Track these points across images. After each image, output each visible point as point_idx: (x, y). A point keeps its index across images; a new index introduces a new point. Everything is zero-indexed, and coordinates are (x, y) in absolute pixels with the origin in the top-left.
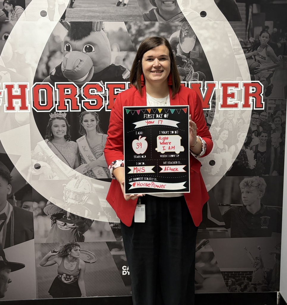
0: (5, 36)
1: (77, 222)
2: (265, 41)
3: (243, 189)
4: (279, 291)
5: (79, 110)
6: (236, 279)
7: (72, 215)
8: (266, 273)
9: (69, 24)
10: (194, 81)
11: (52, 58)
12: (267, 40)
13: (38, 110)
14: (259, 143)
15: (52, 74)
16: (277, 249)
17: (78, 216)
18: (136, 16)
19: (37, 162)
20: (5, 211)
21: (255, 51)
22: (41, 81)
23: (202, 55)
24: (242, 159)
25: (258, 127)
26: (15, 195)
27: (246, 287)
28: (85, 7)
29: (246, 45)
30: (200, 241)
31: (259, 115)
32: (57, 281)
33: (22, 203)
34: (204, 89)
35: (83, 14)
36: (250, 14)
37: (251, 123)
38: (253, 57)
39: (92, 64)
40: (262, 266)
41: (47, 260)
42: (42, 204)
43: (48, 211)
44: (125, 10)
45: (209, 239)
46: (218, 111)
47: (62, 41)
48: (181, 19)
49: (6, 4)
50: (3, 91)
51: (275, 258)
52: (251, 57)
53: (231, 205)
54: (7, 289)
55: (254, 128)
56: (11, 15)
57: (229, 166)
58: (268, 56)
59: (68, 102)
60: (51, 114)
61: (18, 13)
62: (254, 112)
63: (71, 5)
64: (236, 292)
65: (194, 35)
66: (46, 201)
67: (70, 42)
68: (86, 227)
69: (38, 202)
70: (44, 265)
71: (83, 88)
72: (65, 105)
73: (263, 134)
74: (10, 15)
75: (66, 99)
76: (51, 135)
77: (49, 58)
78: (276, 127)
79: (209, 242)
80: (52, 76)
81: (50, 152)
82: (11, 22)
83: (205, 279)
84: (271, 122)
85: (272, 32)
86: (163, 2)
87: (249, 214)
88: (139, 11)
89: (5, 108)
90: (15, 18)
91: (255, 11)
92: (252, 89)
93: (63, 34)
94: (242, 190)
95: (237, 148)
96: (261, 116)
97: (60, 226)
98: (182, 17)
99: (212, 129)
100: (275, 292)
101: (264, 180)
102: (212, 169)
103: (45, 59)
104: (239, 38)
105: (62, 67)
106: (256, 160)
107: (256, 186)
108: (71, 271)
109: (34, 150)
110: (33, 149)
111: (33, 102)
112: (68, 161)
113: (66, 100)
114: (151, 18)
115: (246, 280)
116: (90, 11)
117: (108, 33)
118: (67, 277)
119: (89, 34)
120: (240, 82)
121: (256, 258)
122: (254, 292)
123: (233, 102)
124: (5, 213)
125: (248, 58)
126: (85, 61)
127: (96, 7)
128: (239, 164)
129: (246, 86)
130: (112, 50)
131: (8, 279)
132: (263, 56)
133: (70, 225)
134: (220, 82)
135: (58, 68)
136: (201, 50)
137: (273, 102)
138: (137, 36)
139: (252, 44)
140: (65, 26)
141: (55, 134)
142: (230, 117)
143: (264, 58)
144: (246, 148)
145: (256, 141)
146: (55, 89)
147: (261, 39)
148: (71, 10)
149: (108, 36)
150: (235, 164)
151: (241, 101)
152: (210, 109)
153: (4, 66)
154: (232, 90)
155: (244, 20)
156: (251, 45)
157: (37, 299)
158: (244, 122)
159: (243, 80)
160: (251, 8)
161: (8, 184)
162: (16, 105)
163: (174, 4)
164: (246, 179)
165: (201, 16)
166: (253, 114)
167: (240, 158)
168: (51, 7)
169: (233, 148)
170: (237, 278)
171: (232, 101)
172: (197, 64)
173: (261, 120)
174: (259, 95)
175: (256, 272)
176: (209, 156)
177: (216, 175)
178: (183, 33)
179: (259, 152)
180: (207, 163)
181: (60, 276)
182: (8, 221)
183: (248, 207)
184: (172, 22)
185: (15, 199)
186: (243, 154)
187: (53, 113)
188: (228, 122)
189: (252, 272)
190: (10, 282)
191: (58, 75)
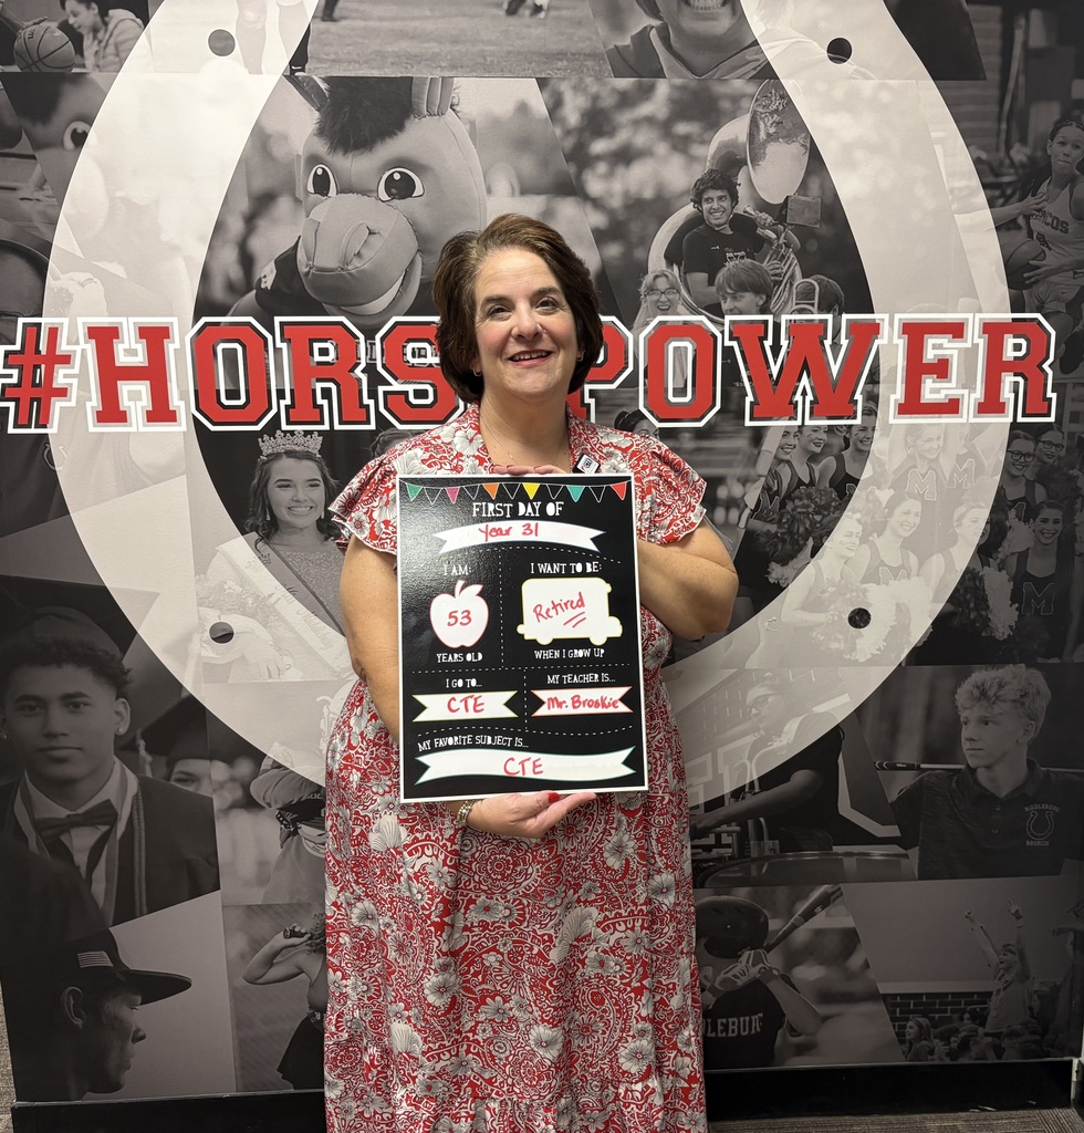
0: (74, 133)
2: (1069, 160)
3: (966, 708)
4: (1078, 1055)
5: (368, 422)
6: (932, 1019)
8: (1035, 997)
9: (323, 86)
10: (801, 311)
11: (262, 224)
12: (1078, 155)
13: (214, 424)
14: (1031, 544)
15: (263, 286)
18: (582, 57)
19: (219, 617)
20: (110, 792)
21: (1030, 200)
22: (223, 310)
23: (833, 212)
24: (968, 603)
25: (1030, 485)
26: (143, 738)
27: (965, 1046)
28: (381, 19)
29: (997, 175)
30: (812, 890)
31: (1037, 441)
32: (308, 1033)
33: (171, 765)
34: (836, 346)
35: (374, 47)
36: (1017, 51)
37: (1006, 471)
38: (1021, 221)
39: (414, 245)
40: (1024, 976)
41: (270, 961)
42: (244, 767)
43: (268, 794)
44: (540, 30)
45: (841, 885)
46: (888, 427)
47: (299, 156)
48: (754, 69)
49: (71, 4)
50: (78, 349)
51: (1070, 948)
52: (1014, 221)
53: (923, 766)
54: (132, 1060)
55: (1016, 492)
56: (95, 48)
57: (919, 628)
58: (1078, 217)
59: (326, 393)
60: (266, 437)
61: (120, 39)
62: (1020, 432)
63: (329, 9)
64: (932, 1060)
65: (803, 135)
66: (257, 756)
67: (329, 158)
69: (230, 760)
70: (260, 981)
71: (382, 339)
72: (315, 406)
73: (1047, 513)
74: (89, 47)
75: (319, 380)
76: (269, 519)
77: (251, 220)
79: (842, 894)
80: (261, 293)
81: (265, 581)
82: (95, 76)
83: (825, 1019)
84: (1078, 467)
87: (985, 798)
88: (594, 38)
89: (91, 417)
90: (111, 58)
91: (1038, 39)
92: (1015, 344)
93: (301, 124)
94: (963, 715)
95: (950, 566)
96: (1041, 444)
97: (312, 845)
98: (758, 60)
99: (864, 495)
100: (1066, 1058)
101: (1042, 677)
102: (857, 641)
103: (236, 226)
104: (972, 148)
105: (301, 256)
106: (1017, 605)
107: (1014, 698)
109: (205, 573)
110: (201, 566)
111: (196, 392)
112: (334, 615)
113: (319, 386)
114: (639, 63)
115: (966, 1021)
116: (402, 35)
117: (472, 124)
119: (400, 127)
120: (970, 316)
121: (1005, 946)
122: (992, 1059)
123: (944, 393)
124: (109, 800)
125: (1003, 227)
126: (385, 235)
127: (427, 18)
129: (994, 332)
130: (489, 191)
131: (134, 1029)
132: (1058, 219)
134: (897, 316)
135: (287, 262)
136: (829, 194)
138: (586, 135)
139: (1021, 171)
140: (306, 93)
141: (282, 513)
142: (929, 451)
143: (1062, 226)
144: (985, 563)
145: (1020, 536)
146: (276, 341)
147: (1055, 150)
148: (328, 31)
149: (473, 134)
150: (941, 622)
151: (972, 389)
152: (858, 421)
153: (79, 253)
154: (940, 347)
155: (993, 76)
156: (1016, 173)
157: (239, 1094)
158: (980, 470)
159: (980, 311)
160: (1020, 27)
161: (117, 699)
162: (131, 404)
163: (727, 10)
164: (981, 675)
165: (831, 59)
166: (1012, 438)
167: (962, 600)
168: (250, 15)
169: (936, 563)
170: (937, 1016)
171: (937, 391)
172: (813, 246)
173: (1040, 460)
174: (1040, 366)
175: (1002, 993)
176: (849, 596)
177: (873, 661)
178: (762, 125)
179: (1030, 577)
180: (840, 617)
181: (318, 1016)
182: (121, 828)
183: (982, 776)
184: (719, 79)
185: (146, 750)
186: (971, 584)
187: (272, 435)
188: (922, 467)
189: (989, 994)
190: (138, 1038)
191: (285, 289)
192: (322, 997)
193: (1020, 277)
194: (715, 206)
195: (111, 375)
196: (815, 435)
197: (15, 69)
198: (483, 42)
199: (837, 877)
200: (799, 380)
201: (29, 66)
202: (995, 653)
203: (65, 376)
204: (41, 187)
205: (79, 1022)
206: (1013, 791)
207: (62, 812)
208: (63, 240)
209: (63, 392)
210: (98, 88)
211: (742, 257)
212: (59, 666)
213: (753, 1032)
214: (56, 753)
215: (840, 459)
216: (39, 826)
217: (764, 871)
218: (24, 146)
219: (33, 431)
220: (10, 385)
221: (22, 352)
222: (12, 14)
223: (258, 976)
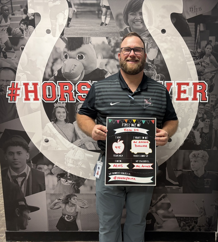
0: (22, 48)
1: (75, 179)
2: (209, 51)
4: (217, 231)
5: (74, 101)
6: (186, 222)
7: (71, 175)
8: (207, 219)
9: (67, 39)
11: (55, 64)
12: (211, 51)
13: (46, 101)
14: (204, 126)
15: (55, 75)
17: (75, 175)
18: (114, 33)
19: (46, 137)
20: (25, 171)
21: (202, 59)
23: (163, 62)
24: (191, 138)
25: (203, 114)
26: (32, 160)
27: (193, 228)
28: (77, 27)
29: (195, 54)
30: (161, 195)
31: (204, 106)
32: (62, 219)
33: (37, 166)
35: (76, 32)
36: (198, 31)
37: (198, 111)
38: (200, 63)
39: (83, 68)
40: (205, 214)
41: (55, 205)
42: (50, 167)
43: (55, 172)
44: (107, 28)
45: (167, 194)
46: (174, 103)
47: (62, 52)
48: (147, 35)
49: (21, 25)
50: (21, 87)
51: (214, 209)
52: (199, 63)
53: (183, 170)
54: (28, 223)
55: (200, 116)
56: (26, 33)
57: (182, 142)
58: (211, 62)
59: (67, 95)
60: (55, 104)
61: (30, 31)
62: (201, 104)
63: (68, 25)
64: (186, 231)
65: (157, 47)
66: (53, 164)
67: (68, 52)
68: (81, 183)
69: (48, 165)
70: (53, 209)
71: (77, 85)
72: (65, 98)
73: (207, 120)
75: (65, 93)
76: (56, 119)
77: (53, 63)
78: (216, 115)
79: (167, 196)
80: (55, 77)
81: (55, 131)
82: (26, 38)
83: (164, 221)
84: (213, 111)
86: (134, 23)
87: (196, 177)
88: (117, 29)
89: (23, 100)
90: (28, 34)
91: (202, 29)
92: (199, 87)
93: (63, 46)
94: (191, 160)
95: (187, 130)
96: (205, 107)
97: (63, 182)
98: (148, 33)
100: (214, 232)
101: (207, 153)
102: (169, 145)
103: (50, 64)
104: (190, 49)
105: (62, 70)
106: (201, 138)
107: (201, 157)
108: (71, 213)
109: (44, 129)
110: (43, 128)
111: (43, 95)
112: (68, 137)
113: (65, 94)
115: (193, 223)
116: (81, 29)
117: (94, 45)
118: (68, 217)
119: (81, 46)
120: (190, 81)
121: (201, 208)
122: (199, 231)
123: (185, 96)
124: (25, 172)
126: (78, 66)
127: (86, 26)
128: (189, 141)
129: (195, 85)
130: (97, 58)
131: (29, 217)
132: (207, 63)
133: (70, 182)
134: (176, 82)
135: (60, 71)
136: (162, 58)
137: (215, 96)
138: (115, 47)
139: (200, 54)
140: (64, 40)
141: (58, 118)
142: (182, 108)
143: (208, 64)
144: (194, 130)
145: (201, 124)
146: (57, 86)
147: (206, 50)
149: (94, 47)
150: (186, 141)
151: (191, 96)
153: (22, 70)
154: (184, 87)
155: (193, 36)
156: (199, 54)
157: (48, 231)
158: (193, 111)
159: (192, 80)
160: (198, 27)
161: (27, 153)
162: (31, 97)
163: (142, 24)
164: (194, 152)
165: (162, 33)
166: (199, 105)
167: (190, 137)
168: (54, 26)
169: (185, 130)
170: (187, 222)
171: (184, 96)
172: (159, 68)
173: (205, 110)
174: (204, 91)
175: (200, 217)
177: (172, 149)
178: (149, 45)
179: (203, 133)
181: (64, 216)
182: (27, 177)
183: (195, 172)
185: (32, 163)
186: (192, 134)
187: (56, 103)
188: (181, 111)
189: (198, 218)
190: (30, 219)
191: (59, 76)
192: (65, 212)
193: (200, 74)
195: (27, 92)
197: (11, 36)
198: (96, 31)
199: (166, 192)
201: (14, 36)
202: (197, 148)
203: (19, 92)
204: (15, 58)
205: (18, 215)
206: (202, 176)
207: (16, 174)
208: (19, 67)
209: (18, 95)
210: (26, 40)
211: (145, 70)
212: (17, 146)
213: (150, 223)
214: (16, 163)
216: (12, 177)
218: (13, 50)
219: (13, 102)
220: (9, 94)
221: (11, 87)
222: (11, 27)
223: (53, 208)
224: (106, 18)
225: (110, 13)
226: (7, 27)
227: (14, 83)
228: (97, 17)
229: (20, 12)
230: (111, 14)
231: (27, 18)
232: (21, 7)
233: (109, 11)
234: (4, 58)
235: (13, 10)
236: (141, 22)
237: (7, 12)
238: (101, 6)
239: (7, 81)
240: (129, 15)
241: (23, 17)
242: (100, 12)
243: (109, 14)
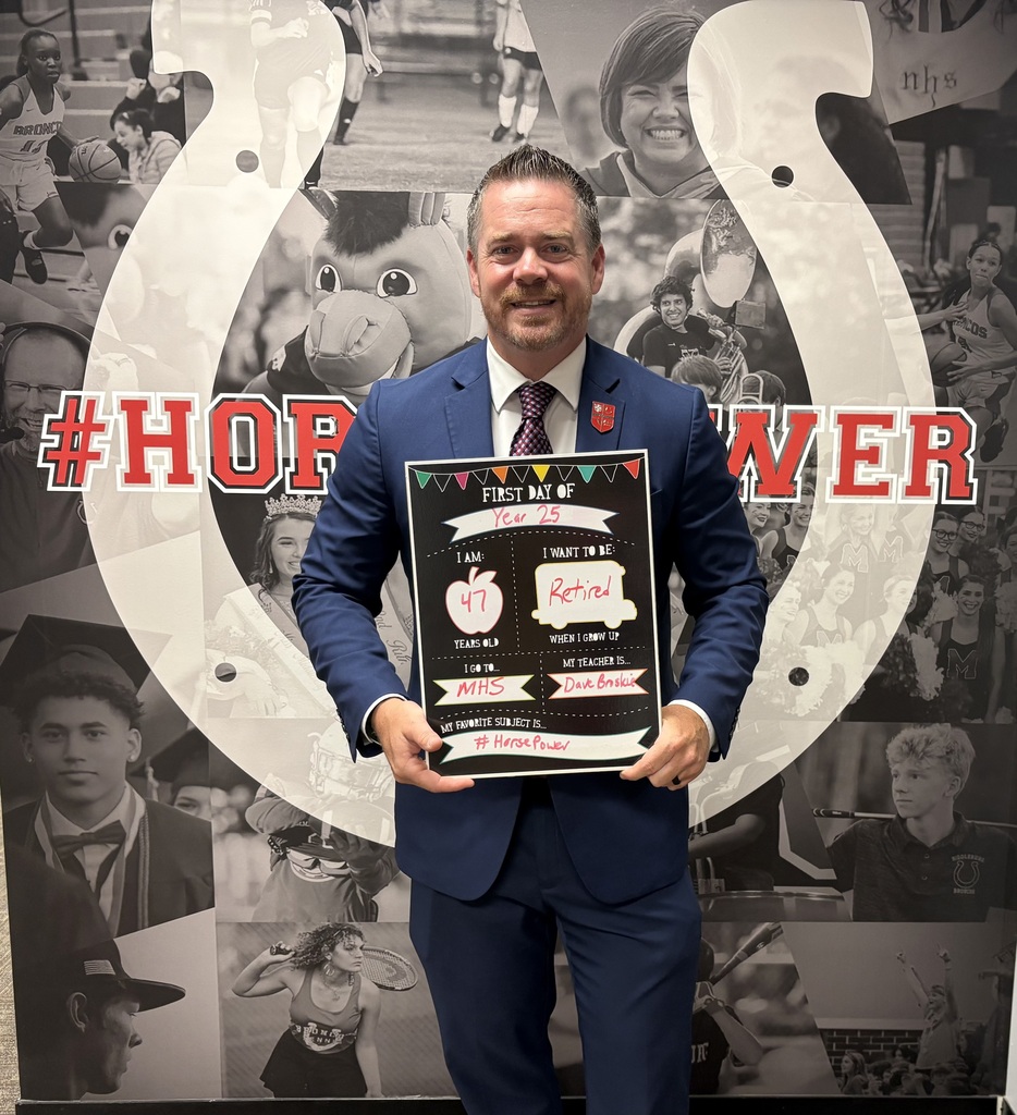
0: (118, 234)
1: (355, 856)
2: (986, 274)
3: (896, 763)
4: (1002, 1092)
6: (865, 1055)
7: (339, 835)
8: (963, 1037)
9: (333, 198)
10: (747, 402)
11: (275, 314)
12: (994, 270)
13: (227, 487)
14: (955, 614)
15: (274, 368)
16: (1001, 961)
17: (357, 837)
19: (224, 658)
20: (119, 814)
21: (952, 308)
22: (238, 388)
23: (776, 316)
24: (897, 665)
25: (953, 561)
26: (152, 766)
27: (897, 1081)
28: (385, 143)
29: (922, 285)
30: (754, 927)
31: (960, 522)
33: (175, 791)
34: (778, 433)
35: (378, 167)
36: (939, 181)
37: (932, 547)
38: (944, 326)
39: (408, 336)
40: (952, 1016)
41: (257, 976)
42: (241, 795)
43: (261, 820)
45: (781, 923)
46: (824, 506)
47: (309, 257)
48: (708, 191)
49: (119, 125)
50: (112, 419)
51: (995, 992)
52: (938, 326)
53: (856, 814)
54: (128, 1064)
55: (940, 567)
56: (139, 163)
57: (853, 688)
58: (995, 324)
59: (326, 463)
60: (272, 500)
61: (161, 156)
62: (943, 513)
63: (340, 135)
64: (866, 1093)
65: (750, 248)
66: (253, 785)
67: (336, 260)
68: (384, 873)
69: (228, 789)
70: (247, 994)
72: (316, 473)
73: (969, 586)
74: (134, 163)
75: (320, 451)
76: (271, 572)
77: (265, 311)
78: (1013, 563)
79: (782, 932)
80: (273, 374)
82: (138, 187)
83: (767, 1050)
84: (998, 545)
85: (1010, 243)
86: (649, 132)
87: (914, 846)
89: (120, 478)
90: (152, 172)
91: (957, 170)
92: (939, 435)
93: (313, 230)
94: (894, 768)
95: (881, 629)
96: (963, 524)
97: (299, 868)
98: (711, 183)
99: (803, 566)
100: (991, 1096)
101: (967, 737)
102: (797, 698)
103: (253, 315)
104: (901, 261)
105: (308, 342)
106: (942, 669)
107: (941, 754)
108: (335, 1014)
109: (213, 619)
110: (210, 613)
111: (212, 458)
113: (320, 456)
114: (608, 184)
115: (897, 1057)
116: (402, 157)
118: (319, 1032)
119: (398, 234)
120: (898, 409)
121: (934, 987)
122: (922, 1094)
123: (874, 477)
124: (119, 821)
125: (929, 331)
126: (383, 326)
127: (425, 143)
128: (886, 683)
129: (920, 423)
131: (131, 1034)
132: (977, 326)
133: (333, 866)
134: (833, 408)
135: (295, 348)
136: (773, 299)
137: (1009, 480)
139: (943, 283)
140: (318, 204)
141: (283, 568)
142: (861, 528)
143: (981, 332)
144: (913, 630)
145: (944, 606)
146: (283, 416)
147: (973, 265)
148: (339, 153)
150: (872, 683)
151: (900, 474)
152: (798, 500)
153: (116, 336)
154: (872, 436)
155: (918, 201)
156: (940, 285)
157: (224, 1099)
158: (907, 546)
159: (908, 405)
160: (941, 160)
161: (131, 728)
162: (155, 468)
163: (685, 139)
164: (909, 732)
165: (775, 183)
166: (937, 518)
167: (891, 662)
168: (273, 139)
169: (868, 628)
170: (870, 1052)
171: (869, 475)
172: (758, 345)
173: (962, 538)
174: (962, 455)
175: (932, 1032)
176: (789, 656)
177: (811, 716)
178: (714, 239)
179: (953, 644)
180: (782, 675)
181: (299, 1029)
182: (128, 847)
183: (912, 825)
184: (677, 199)
185: (155, 776)
186: (900, 649)
187: (277, 497)
188: (856, 543)
189: (919, 1033)
190: (135, 1043)
191: (293, 372)
192: (303, 1011)
193: (943, 374)
194: (672, 308)
195: (139, 441)
196: (759, 511)
197: (69, 179)
198: (471, 164)
199: (777, 915)
200: (745, 462)
201: (81, 177)
202: (923, 713)
203: (99, 442)
204: (87, 279)
205: (82, 1026)
206: (941, 842)
207: (76, 831)
208: (104, 325)
209: (96, 456)
210: (140, 197)
211: (695, 354)
212: (82, 699)
213: (699, 1060)
214: (75, 777)
215: (781, 533)
216: (56, 842)
217: (710, 907)
218: (74, 245)
219: (69, 489)
220: (51, 449)
221: (63, 420)
222: (68, 133)
223: (245, 989)
224: (517, 108)
225: (538, 86)
226: (51, 135)
227: (79, 398)
228: (476, 99)
229: (116, 65)
230: (544, 87)
231: (149, 93)
232: (121, 41)
233: (534, 73)
234: (30, 282)
235: (82, 56)
236: (679, 129)
237: (51, 61)
238: (497, 53)
239: (44, 388)
240: (627, 99)
241: (126, 89)
242: (494, 80)
243: (534, 89)
